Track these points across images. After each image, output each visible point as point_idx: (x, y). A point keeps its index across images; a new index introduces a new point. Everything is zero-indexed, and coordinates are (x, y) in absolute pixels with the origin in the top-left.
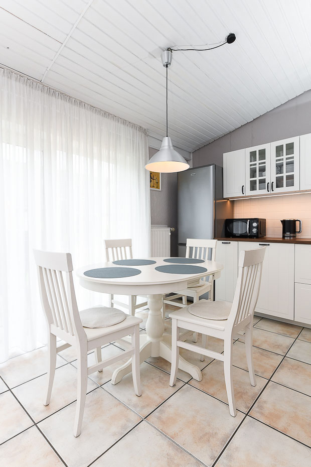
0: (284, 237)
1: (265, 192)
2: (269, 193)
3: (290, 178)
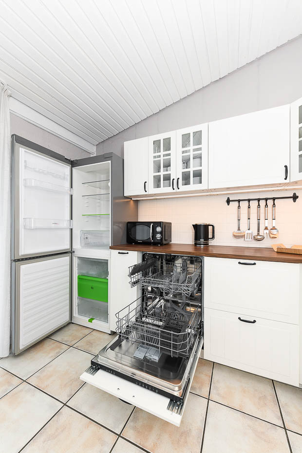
1: (169, 190)
2: (175, 191)
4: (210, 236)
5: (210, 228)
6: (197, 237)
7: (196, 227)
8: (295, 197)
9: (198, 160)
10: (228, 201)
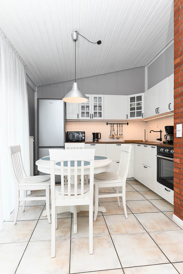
0: (94, 141)
1: (89, 118)
2: (91, 119)
3: (100, 113)
4: (99, 138)
5: (99, 134)
6: (94, 138)
7: (94, 134)
8: (128, 124)
9: (100, 107)
10: (107, 124)
